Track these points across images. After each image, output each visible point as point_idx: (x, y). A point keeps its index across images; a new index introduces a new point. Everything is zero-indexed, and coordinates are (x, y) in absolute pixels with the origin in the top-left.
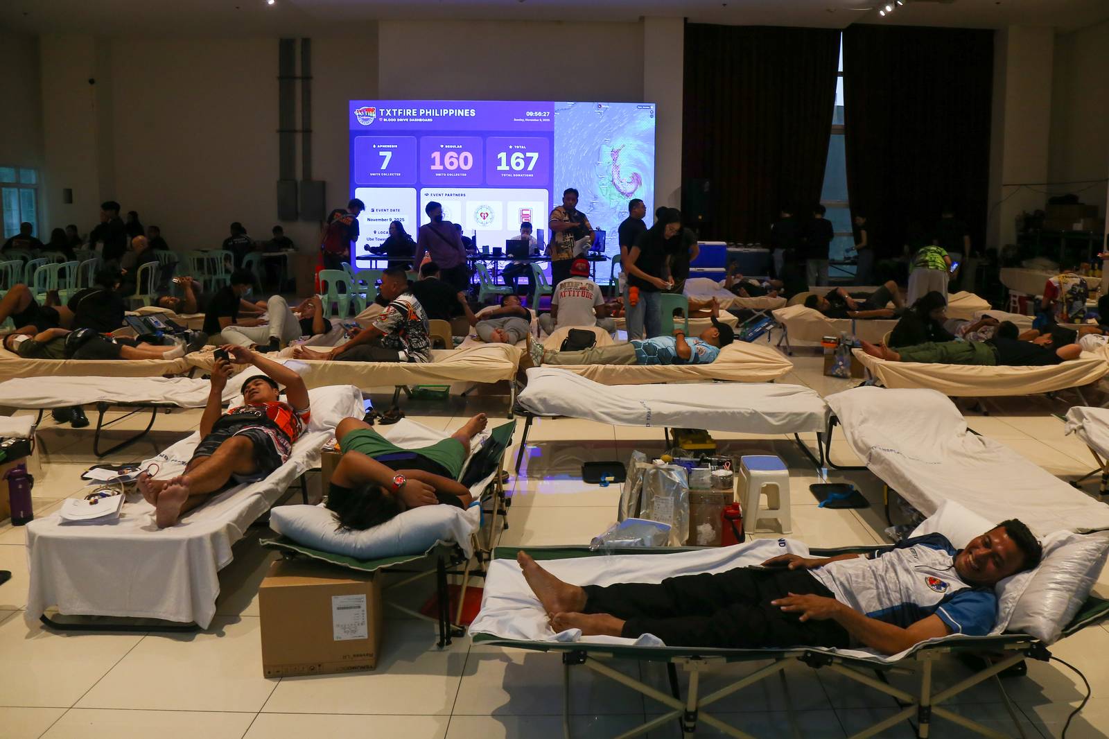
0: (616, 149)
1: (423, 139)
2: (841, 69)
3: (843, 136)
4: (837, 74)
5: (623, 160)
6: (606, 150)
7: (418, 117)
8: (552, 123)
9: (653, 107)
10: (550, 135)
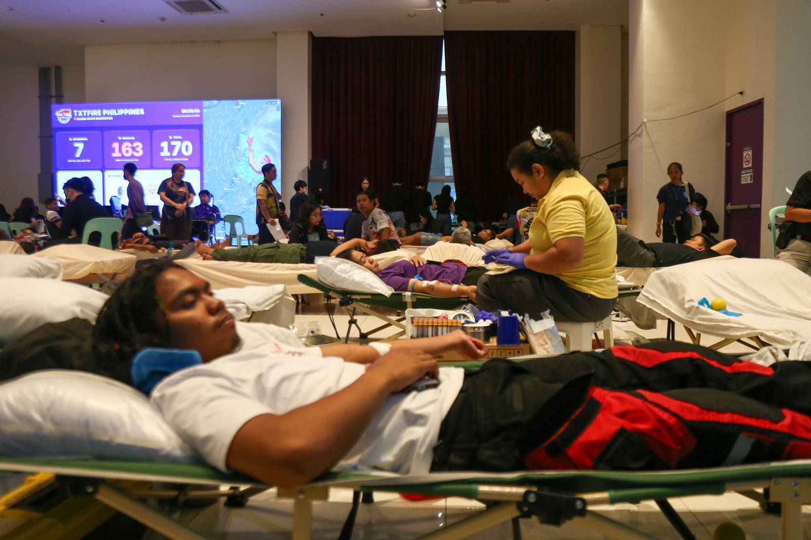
0: (251, 137)
1: (106, 133)
2: (443, 69)
3: (448, 124)
4: (439, 73)
5: (255, 146)
6: (243, 139)
7: (102, 116)
8: (201, 118)
9: (279, 102)
10: (200, 127)
